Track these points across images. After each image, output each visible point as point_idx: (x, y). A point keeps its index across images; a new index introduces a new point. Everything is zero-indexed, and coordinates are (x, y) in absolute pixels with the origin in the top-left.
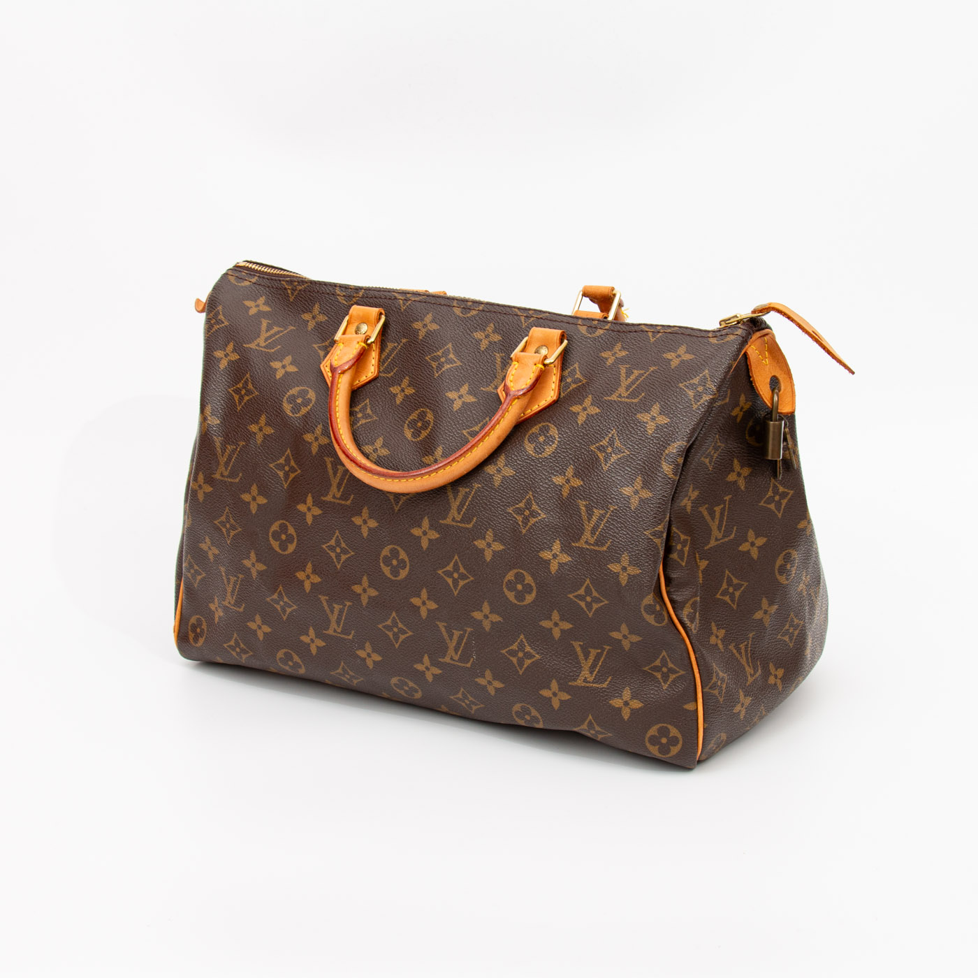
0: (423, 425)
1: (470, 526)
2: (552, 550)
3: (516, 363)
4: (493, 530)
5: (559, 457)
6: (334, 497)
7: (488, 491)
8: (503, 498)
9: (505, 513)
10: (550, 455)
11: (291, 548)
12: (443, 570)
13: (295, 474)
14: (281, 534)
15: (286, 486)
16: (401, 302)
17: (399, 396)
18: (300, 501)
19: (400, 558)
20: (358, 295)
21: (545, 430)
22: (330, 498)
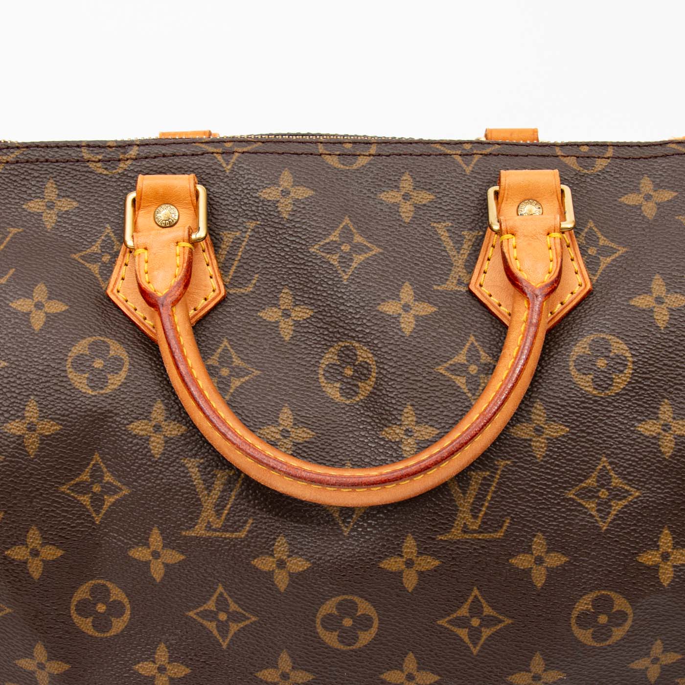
0: (355, 371)
1: (500, 534)
2: (658, 546)
3: (510, 236)
4: (544, 532)
5: (641, 388)
6: (209, 527)
7: (525, 469)
8: (554, 476)
9: (563, 500)
10: (624, 389)
11: (119, 625)
12: (448, 618)
13: (116, 497)
14: (95, 604)
15: (98, 520)
16: (219, 157)
17: (282, 325)
18: (135, 544)
19: (359, 614)
20: (127, 156)
21: (601, 348)
22: (199, 530)
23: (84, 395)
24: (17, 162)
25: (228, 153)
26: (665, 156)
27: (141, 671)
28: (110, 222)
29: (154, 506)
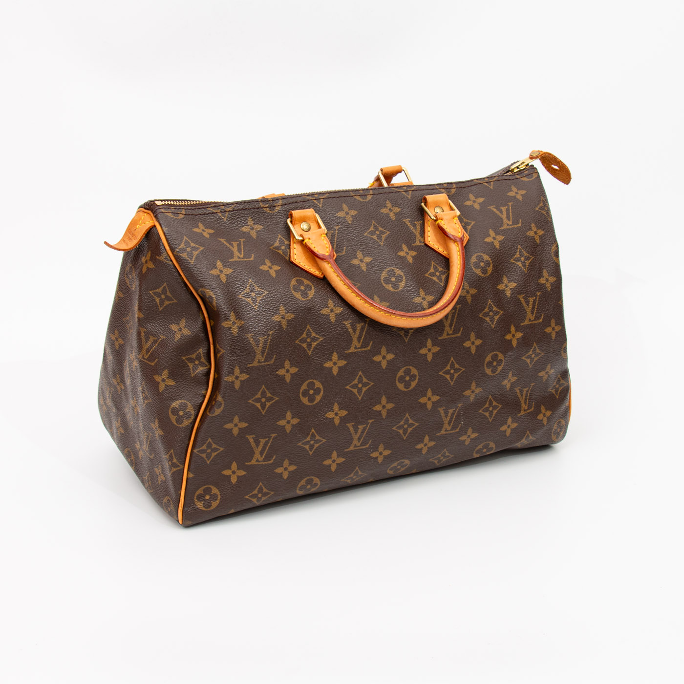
0: (396, 279)
2: (510, 332)
3: (440, 220)
4: (474, 331)
5: (496, 272)
6: (356, 348)
7: (465, 308)
9: (478, 318)
10: (491, 273)
11: (318, 398)
12: (443, 371)
13: (317, 342)
14: (309, 391)
15: (310, 353)
16: (315, 201)
17: (361, 265)
18: (326, 360)
19: (412, 374)
20: (278, 204)
21: (480, 259)
22: (352, 350)
23: (301, 301)
24: (234, 210)
25: (318, 199)
26: (475, 185)
27: (328, 417)
28: (279, 233)
29: (334, 343)
